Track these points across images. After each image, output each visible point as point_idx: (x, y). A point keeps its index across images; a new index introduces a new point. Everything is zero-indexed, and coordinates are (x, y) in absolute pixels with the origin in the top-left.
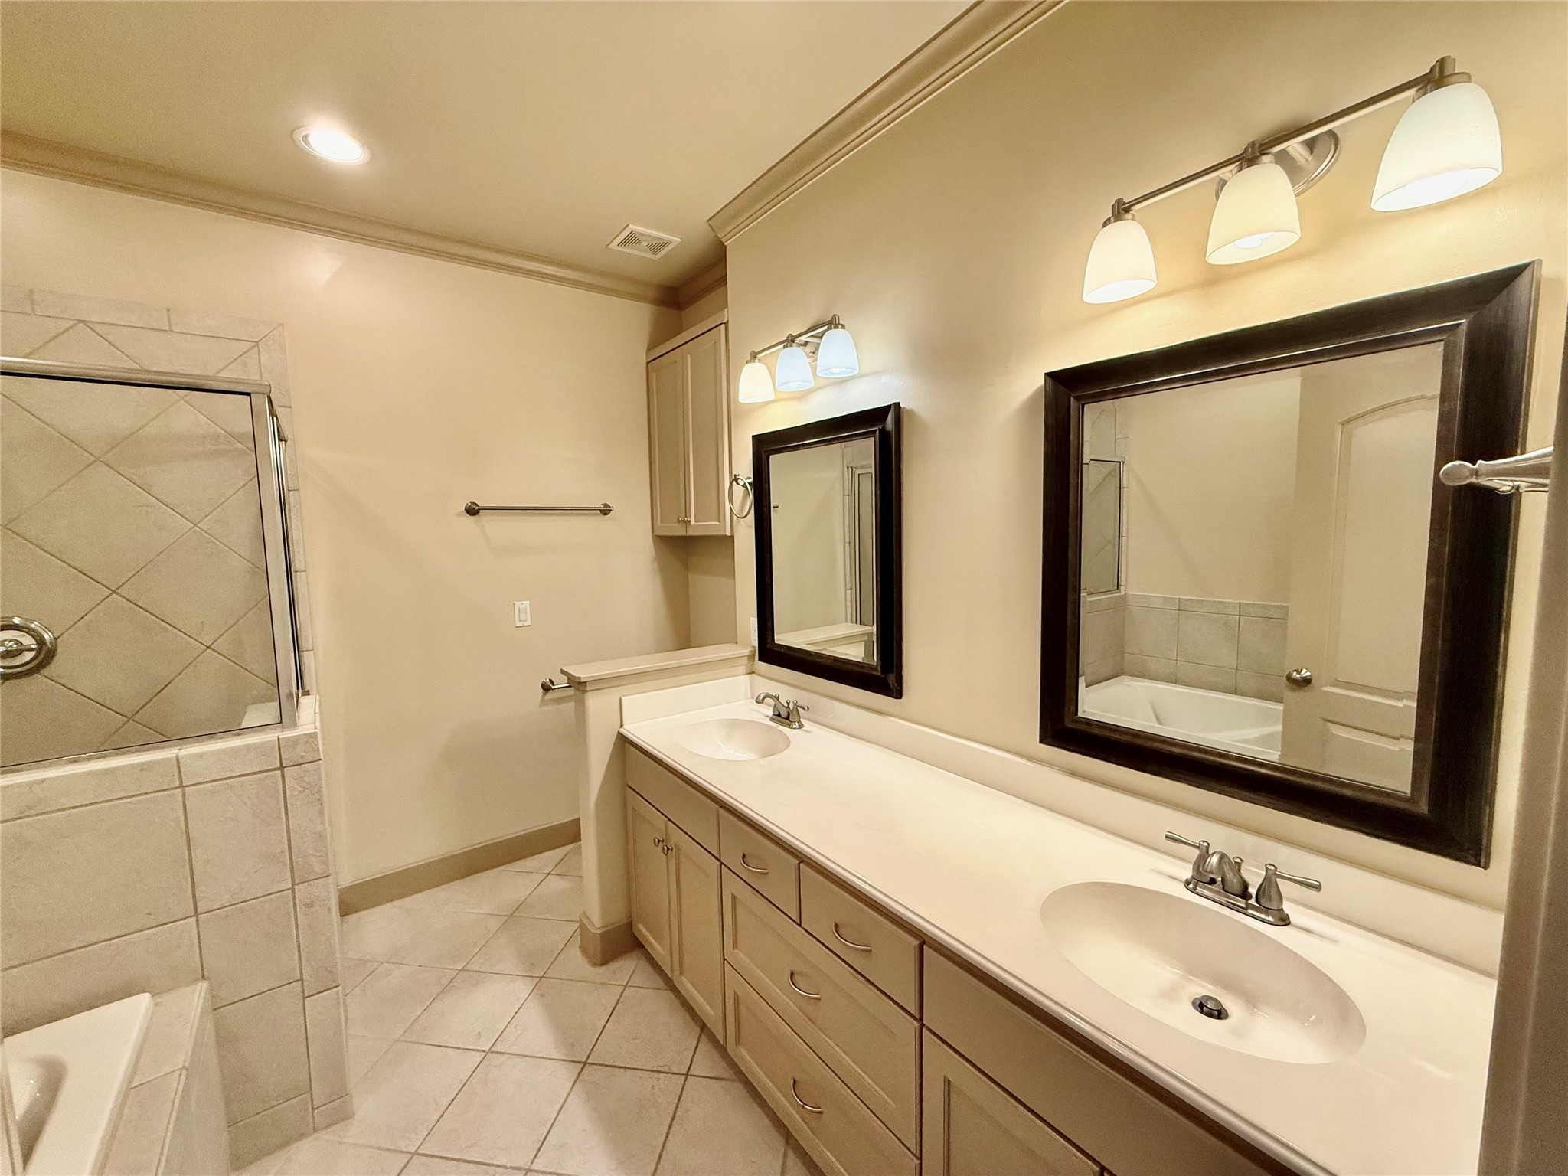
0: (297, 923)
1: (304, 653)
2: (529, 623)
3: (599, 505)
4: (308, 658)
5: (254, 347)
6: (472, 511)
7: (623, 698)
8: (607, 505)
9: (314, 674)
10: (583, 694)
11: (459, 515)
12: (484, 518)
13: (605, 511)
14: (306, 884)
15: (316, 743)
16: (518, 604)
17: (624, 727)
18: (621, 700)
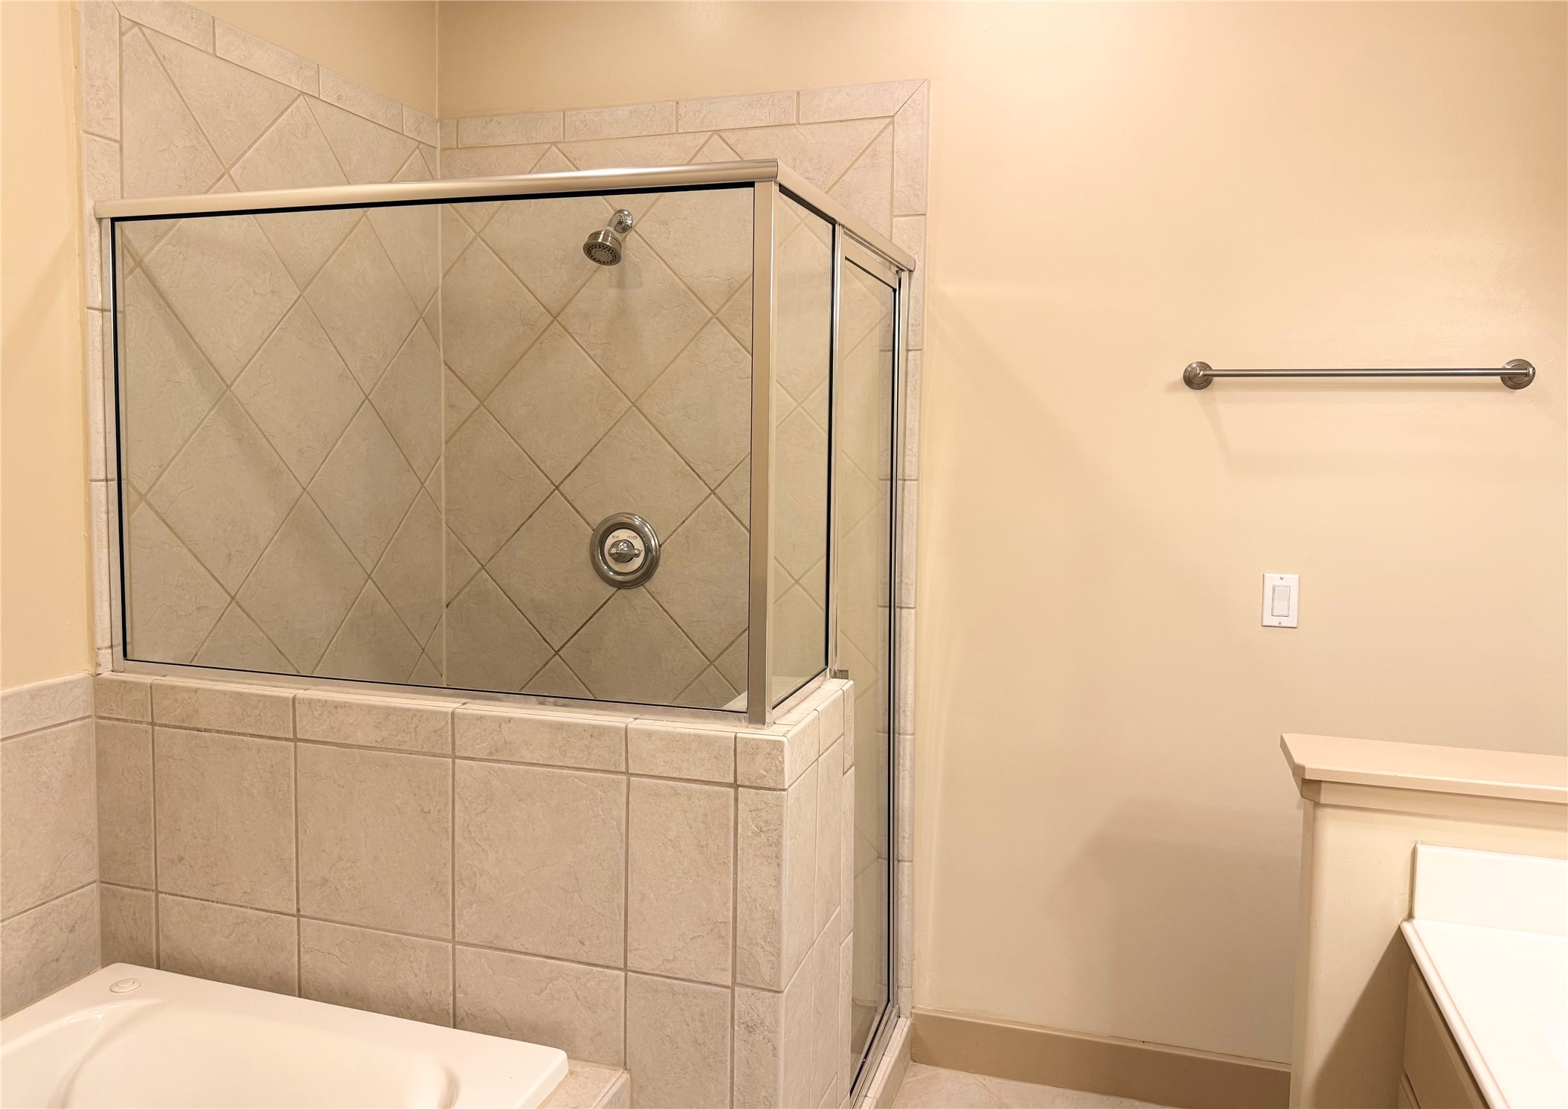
0: (732, 1047)
1: (904, 611)
2: (1291, 622)
3: (1500, 362)
4: (907, 620)
5: (887, 126)
6: (1198, 379)
7: (1421, 848)
8: (1524, 364)
9: (912, 645)
10: (1314, 808)
11: (1172, 387)
12: (1220, 394)
13: (1517, 377)
14: (749, 990)
15: (781, 759)
16: (1272, 579)
17: (1415, 922)
18: (1414, 853)
